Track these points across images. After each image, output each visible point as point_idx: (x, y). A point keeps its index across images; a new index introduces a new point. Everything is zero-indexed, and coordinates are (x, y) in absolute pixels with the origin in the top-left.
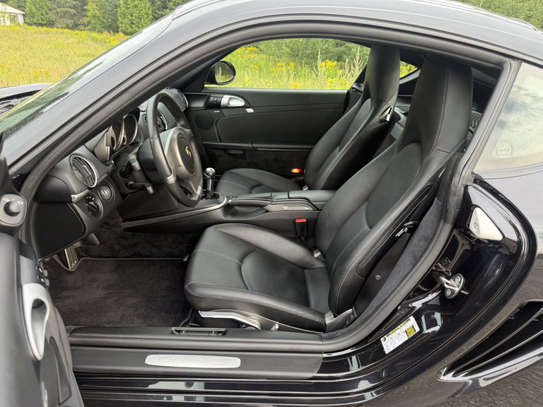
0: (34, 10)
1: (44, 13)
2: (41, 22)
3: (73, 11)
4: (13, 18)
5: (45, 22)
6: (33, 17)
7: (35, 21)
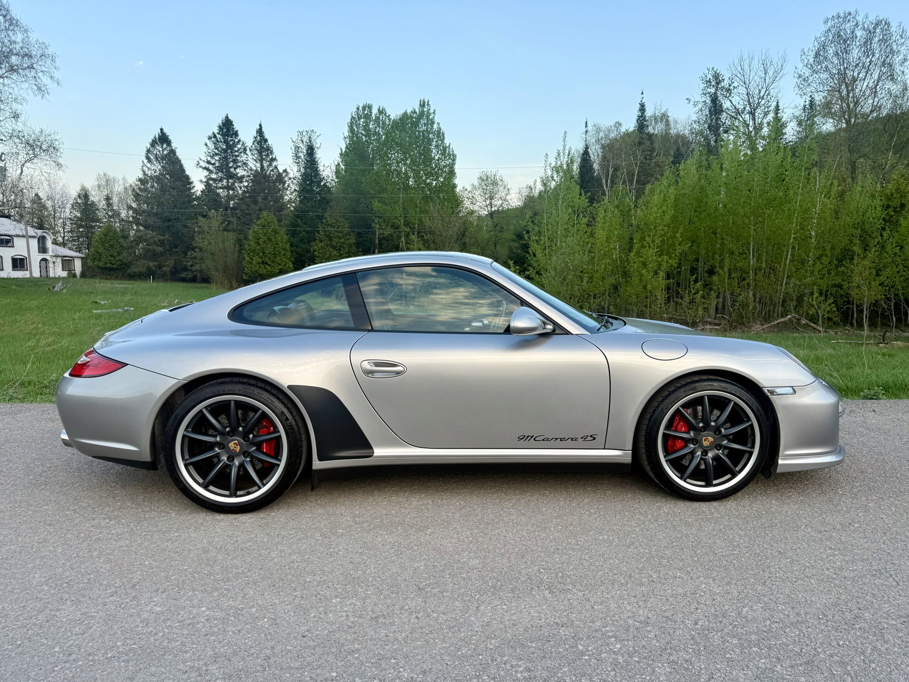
0: (101, 250)
1: (115, 254)
2: (107, 266)
3: (159, 249)
4: (67, 263)
5: (115, 266)
6: (100, 260)
7: (101, 264)
